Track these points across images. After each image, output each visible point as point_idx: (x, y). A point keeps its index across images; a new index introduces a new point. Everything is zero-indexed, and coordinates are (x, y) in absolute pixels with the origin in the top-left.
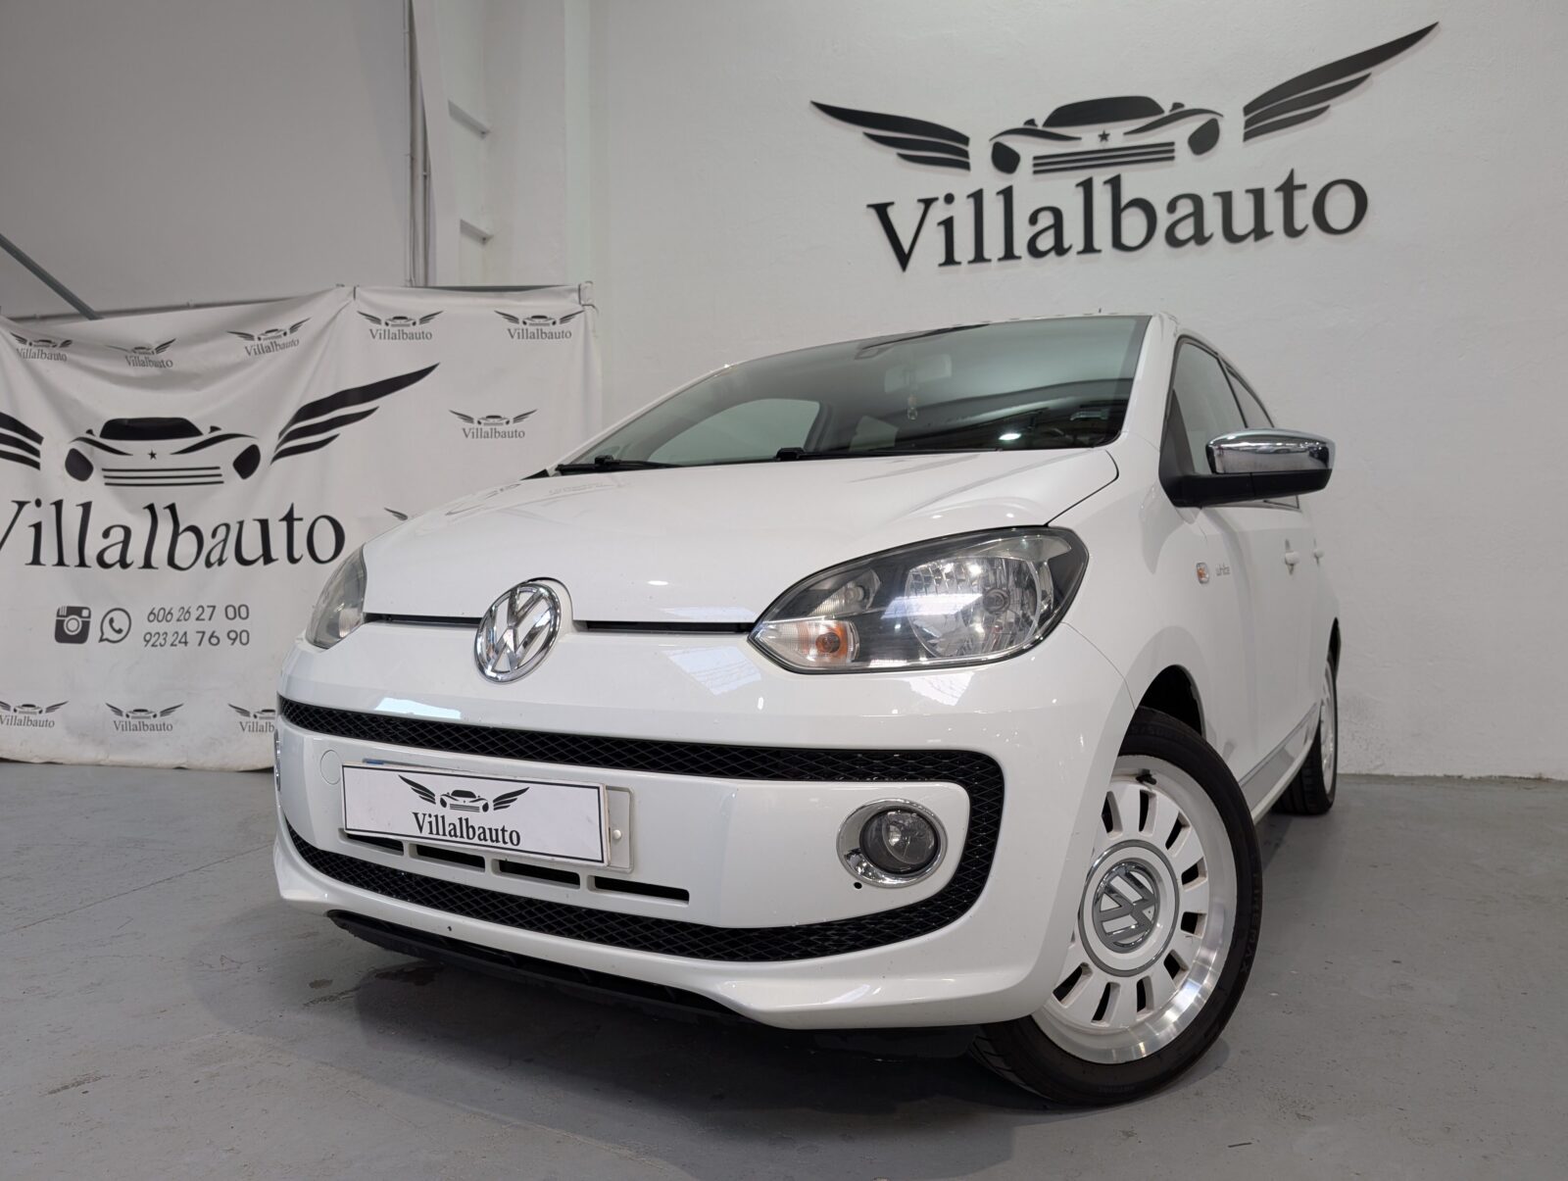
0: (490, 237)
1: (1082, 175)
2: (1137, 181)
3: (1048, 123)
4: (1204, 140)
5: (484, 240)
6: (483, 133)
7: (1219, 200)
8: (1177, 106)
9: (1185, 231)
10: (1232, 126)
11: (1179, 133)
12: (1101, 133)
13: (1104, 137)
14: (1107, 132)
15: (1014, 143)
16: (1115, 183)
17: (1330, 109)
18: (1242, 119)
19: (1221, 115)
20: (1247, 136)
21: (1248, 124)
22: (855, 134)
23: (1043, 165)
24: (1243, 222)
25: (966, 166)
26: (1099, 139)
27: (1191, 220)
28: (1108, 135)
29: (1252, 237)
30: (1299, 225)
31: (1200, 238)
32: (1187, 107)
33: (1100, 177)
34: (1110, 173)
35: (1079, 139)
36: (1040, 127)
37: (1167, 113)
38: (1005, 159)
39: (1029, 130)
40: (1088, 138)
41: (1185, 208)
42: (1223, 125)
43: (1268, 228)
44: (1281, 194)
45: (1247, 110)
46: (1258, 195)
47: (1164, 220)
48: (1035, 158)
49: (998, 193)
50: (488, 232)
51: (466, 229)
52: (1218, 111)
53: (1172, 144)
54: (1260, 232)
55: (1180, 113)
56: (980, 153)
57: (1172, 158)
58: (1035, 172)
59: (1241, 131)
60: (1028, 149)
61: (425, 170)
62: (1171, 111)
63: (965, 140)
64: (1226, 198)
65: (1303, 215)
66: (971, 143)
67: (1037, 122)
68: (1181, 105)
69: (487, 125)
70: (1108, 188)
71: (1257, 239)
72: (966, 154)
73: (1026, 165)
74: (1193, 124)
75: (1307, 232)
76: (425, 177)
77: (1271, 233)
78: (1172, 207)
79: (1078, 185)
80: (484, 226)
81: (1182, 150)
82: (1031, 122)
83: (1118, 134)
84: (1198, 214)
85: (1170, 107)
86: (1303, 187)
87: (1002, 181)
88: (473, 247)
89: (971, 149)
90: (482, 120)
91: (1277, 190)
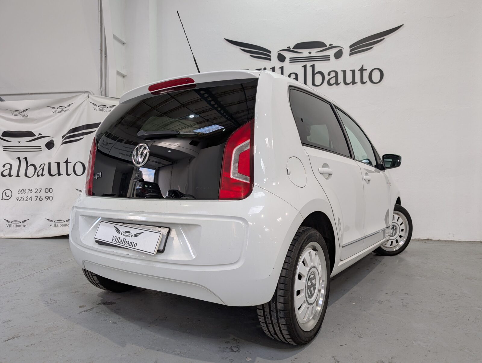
0: (126, 76)
1: (304, 64)
2: (320, 66)
3: (294, 48)
4: (338, 55)
5: (124, 76)
6: (124, 44)
7: (342, 72)
8: (331, 45)
9: (333, 81)
10: (346, 51)
11: (331, 53)
12: (309, 52)
13: (310, 53)
14: (311, 51)
15: (284, 53)
16: (313, 66)
17: (374, 48)
18: (349, 49)
19: (343, 48)
20: (350, 54)
21: (351, 51)
22: (237, 48)
23: (293, 60)
24: (349, 79)
25: (270, 60)
26: (309, 53)
27: (334, 78)
28: (311, 52)
29: (352, 83)
30: (364, 81)
31: (337, 83)
32: (333, 45)
33: (309, 64)
34: (312, 63)
35: (303, 53)
36: (291, 49)
37: (328, 47)
38: (281, 58)
39: (288, 50)
40: (305, 53)
41: (333, 74)
42: (343, 51)
43: (356, 81)
44: (360, 72)
45: (351, 47)
46: (353, 71)
47: (327, 78)
48: (290, 58)
49: (279, 68)
50: (125, 74)
51: (118, 73)
52: (342, 47)
53: (329, 56)
54: (354, 82)
55: (331, 47)
56: (274, 56)
57: (329, 60)
58: (290, 62)
59: (349, 53)
60: (288, 55)
61: (105, 54)
62: (329, 46)
63: (270, 52)
64: (344, 72)
65: (366, 78)
66: (271, 53)
67: (291, 48)
68: (332, 45)
69: (125, 41)
70: (311, 68)
71: (353, 84)
72: (270, 56)
73: (287, 60)
74: (335, 50)
75: (366, 83)
76: (105, 56)
77: (357, 83)
78: (329, 74)
79: (302, 67)
80: (123, 72)
81: (332, 58)
82: (289, 47)
83: (314, 52)
84: (336, 76)
85: (329, 45)
86: (366, 70)
87: (281, 64)
88: (120, 79)
89: (271, 54)
90: (124, 40)
91: (359, 70)
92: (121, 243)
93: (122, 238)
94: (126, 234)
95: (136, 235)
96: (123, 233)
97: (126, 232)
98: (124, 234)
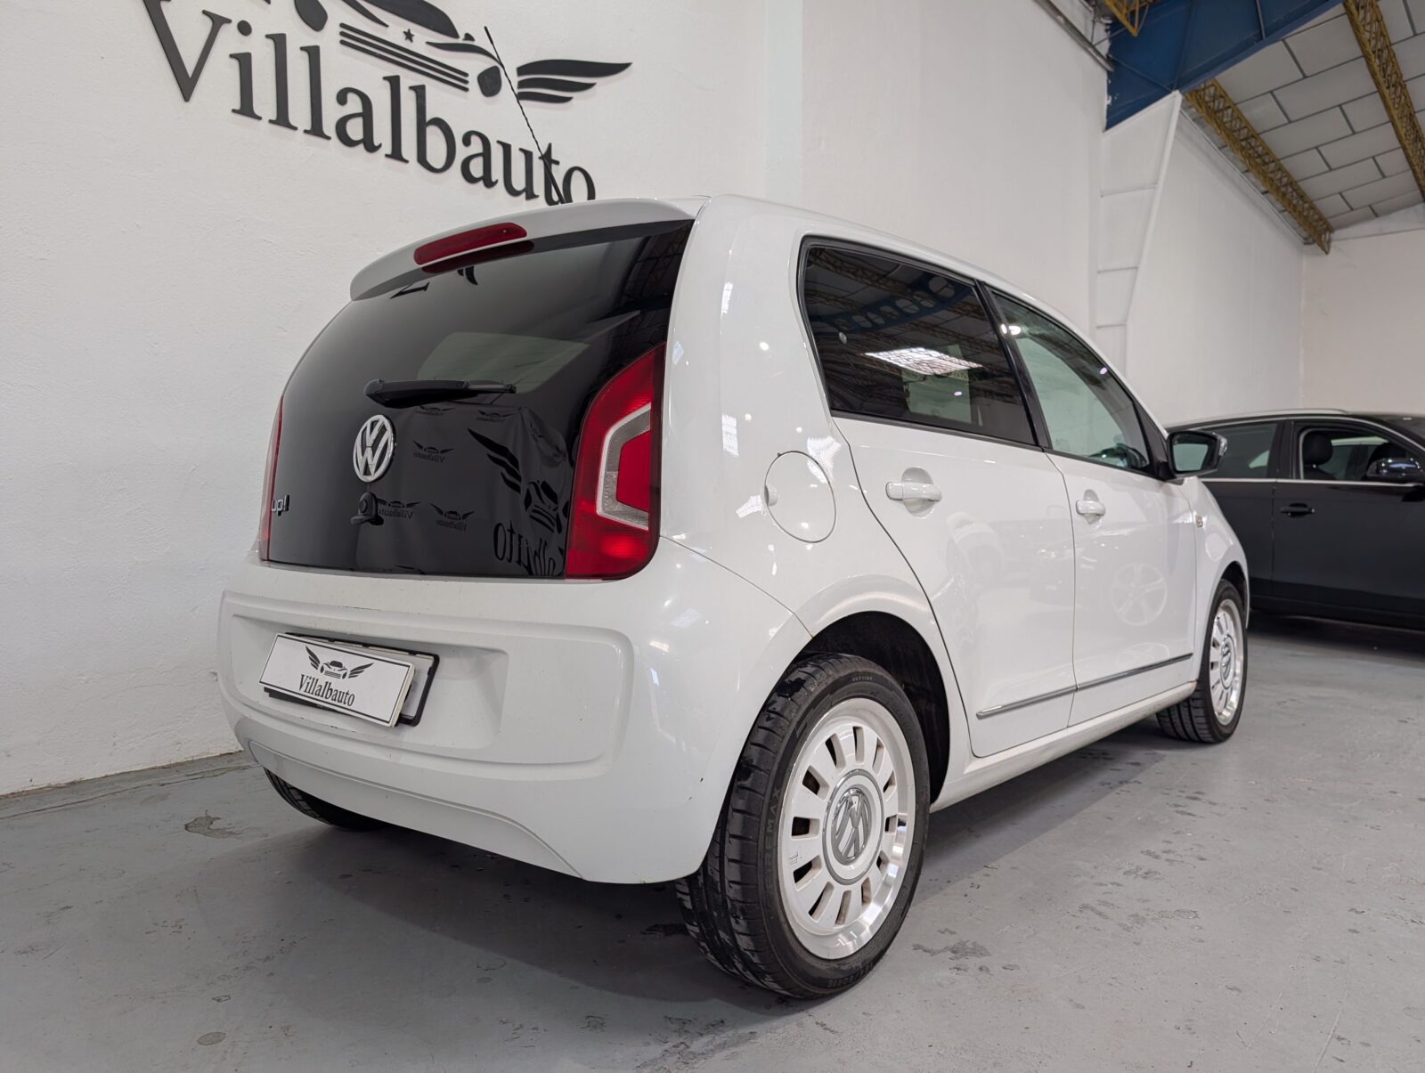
2: (441, 100)
4: (490, 84)
7: (502, 149)
8: (468, 37)
9: (476, 169)
11: (470, 66)
12: (406, 30)
13: (409, 36)
14: (410, 32)
16: (420, 91)
18: (517, 78)
19: (503, 67)
20: (519, 97)
21: (520, 85)
23: (351, 38)
24: (518, 178)
26: (405, 36)
27: (481, 160)
28: (412, 36)
29: (524, 194)
31: (488, 181)
32: (476, 43)
34: (419, 80)
35: (387, 26)
37: (461, 40)
40: (394, 28)
41: (477, 146)
42: (503, 76)
43: (534, 192)
44: (543, 163)
45: (521, 71)
46: (528, 157)
47: (461, 151)
48: (342, 26)
49: (303, 49)
52: (499, 60)
53: (466, 74)
54: (529, 193)
55: (471, 46)
57: (463, 88)
58: (343, 43)
59: (516, 90)
62: (464, 39)
64: (507, 150)
68: (471, 38)
70: (415, 93)
71: (528, 197)
73: (332, 29)
74: (481, 63)
77: (537, 197)
78: (467, 141)
79: (386, 79)
81: (473, 85)
84: (487, 156)
85: (464, 35)
86: (557, 163)
91: (541, 157)
92: (319, 695)
93: (323, 679)
94: (335, 669)
95: (356, 671)
96: (326, 668)
97: (335, 664)
98: (329, 670)
